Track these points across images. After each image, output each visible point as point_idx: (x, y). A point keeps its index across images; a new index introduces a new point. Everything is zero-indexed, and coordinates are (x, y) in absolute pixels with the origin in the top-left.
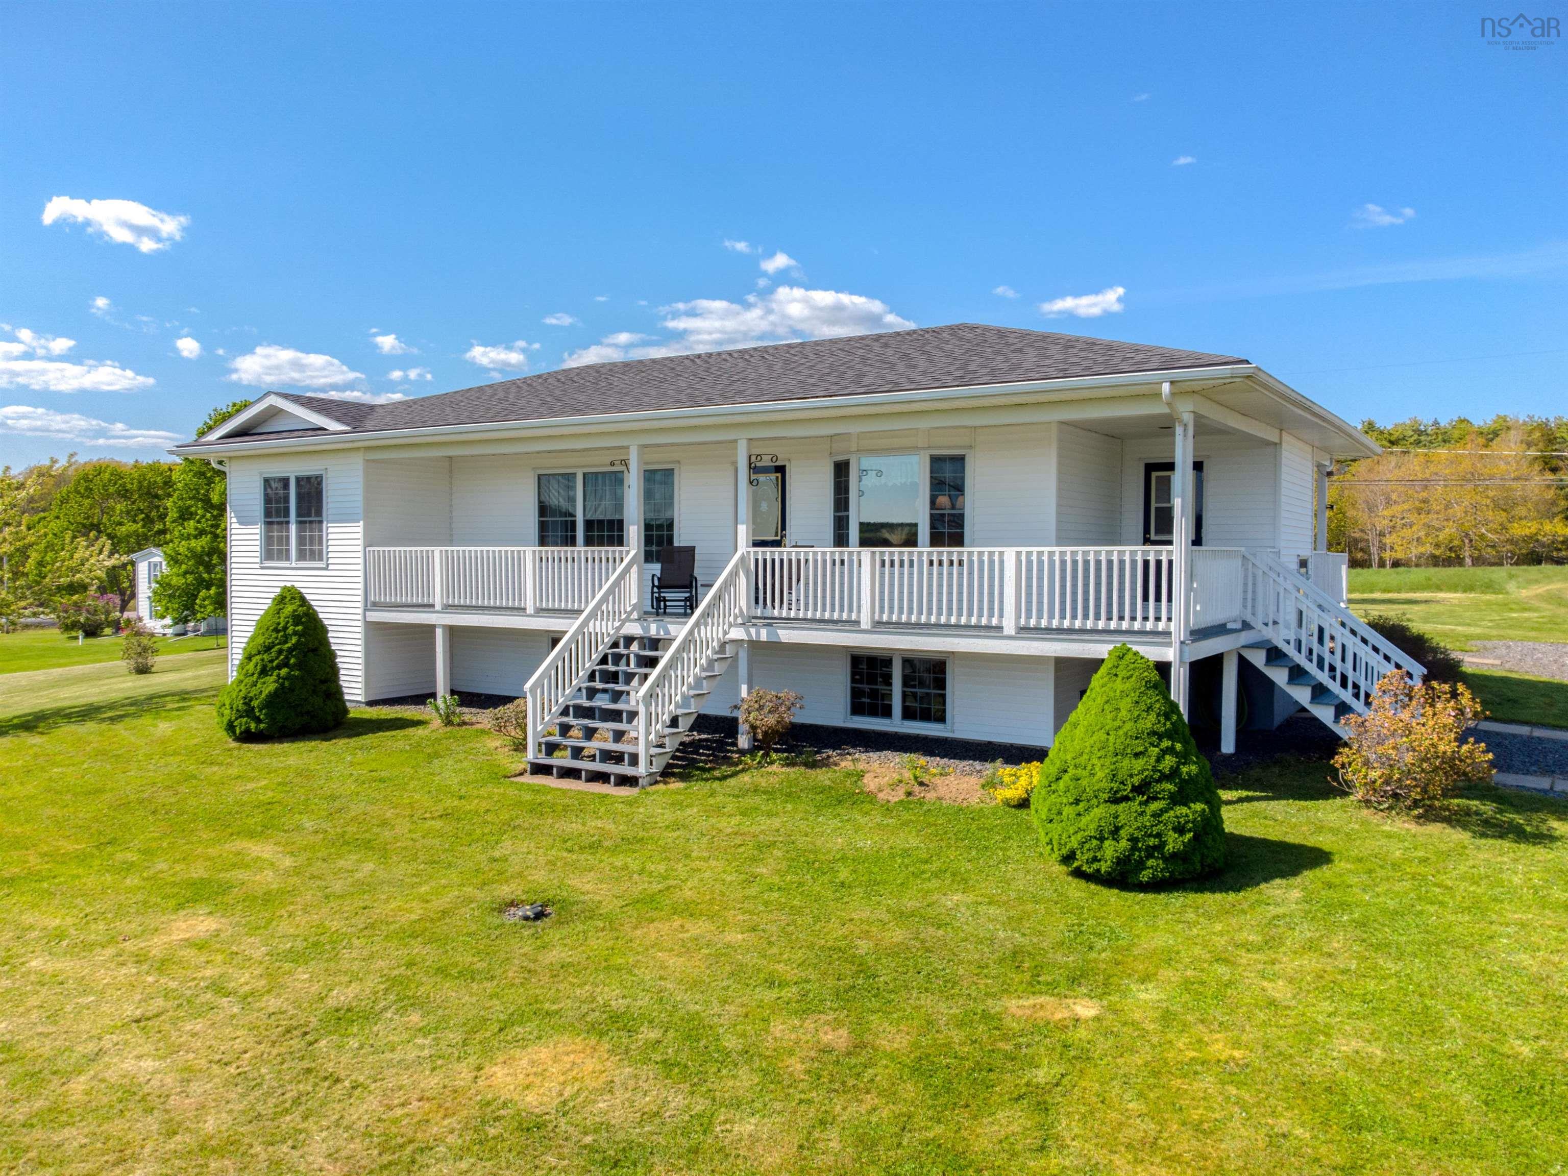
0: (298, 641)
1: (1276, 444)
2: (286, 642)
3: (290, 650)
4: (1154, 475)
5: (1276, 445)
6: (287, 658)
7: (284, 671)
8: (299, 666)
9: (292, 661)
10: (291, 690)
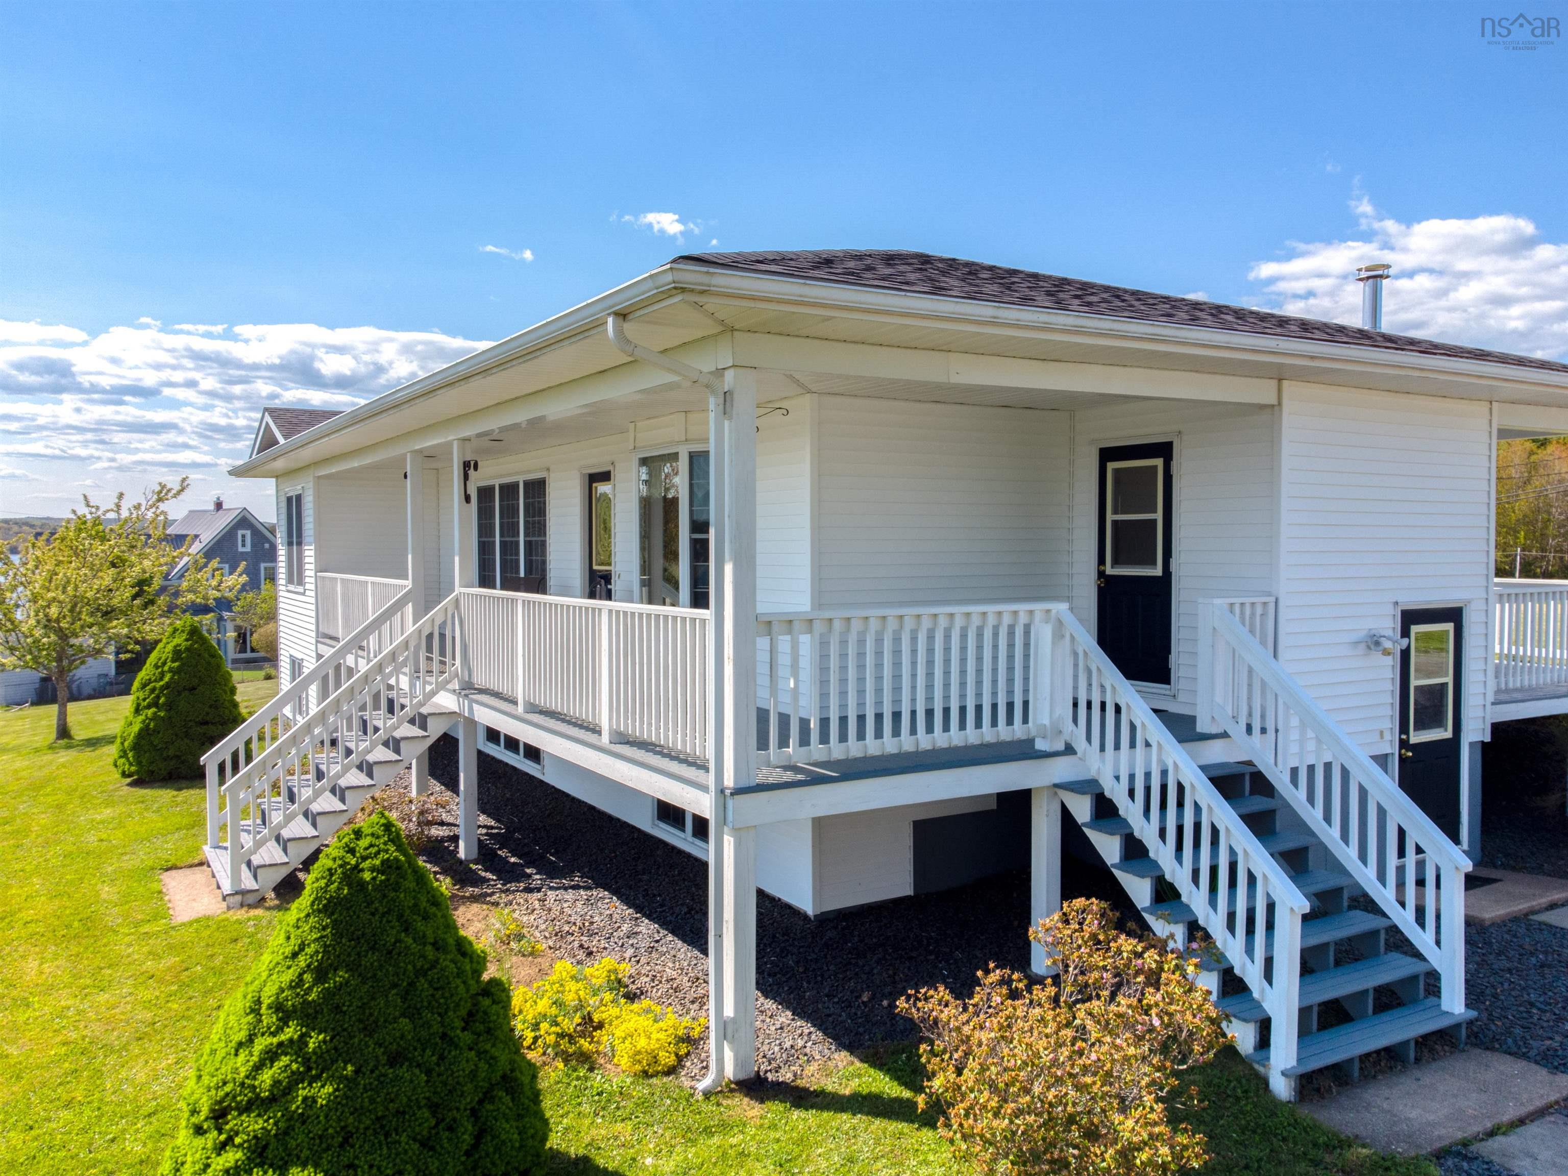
0: (172, 678)
1: (1273, 406)
2: (161, 679)
3: (163, 688)
4: (1111, 466)
5: (1274, 409)
6: (158, 697)
7: (150, 712)
8: (169, 706)
9: (162, 700)
10: (156, 731)
